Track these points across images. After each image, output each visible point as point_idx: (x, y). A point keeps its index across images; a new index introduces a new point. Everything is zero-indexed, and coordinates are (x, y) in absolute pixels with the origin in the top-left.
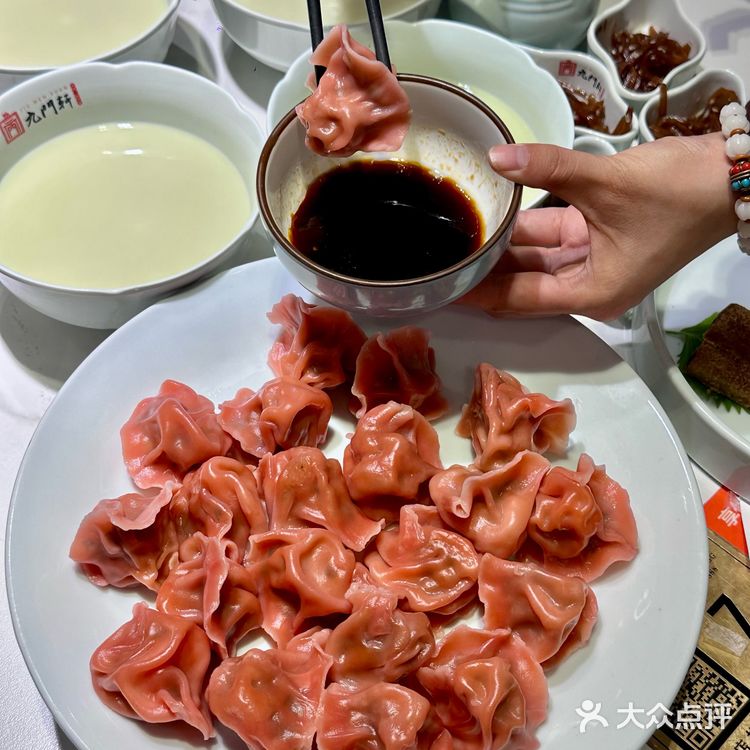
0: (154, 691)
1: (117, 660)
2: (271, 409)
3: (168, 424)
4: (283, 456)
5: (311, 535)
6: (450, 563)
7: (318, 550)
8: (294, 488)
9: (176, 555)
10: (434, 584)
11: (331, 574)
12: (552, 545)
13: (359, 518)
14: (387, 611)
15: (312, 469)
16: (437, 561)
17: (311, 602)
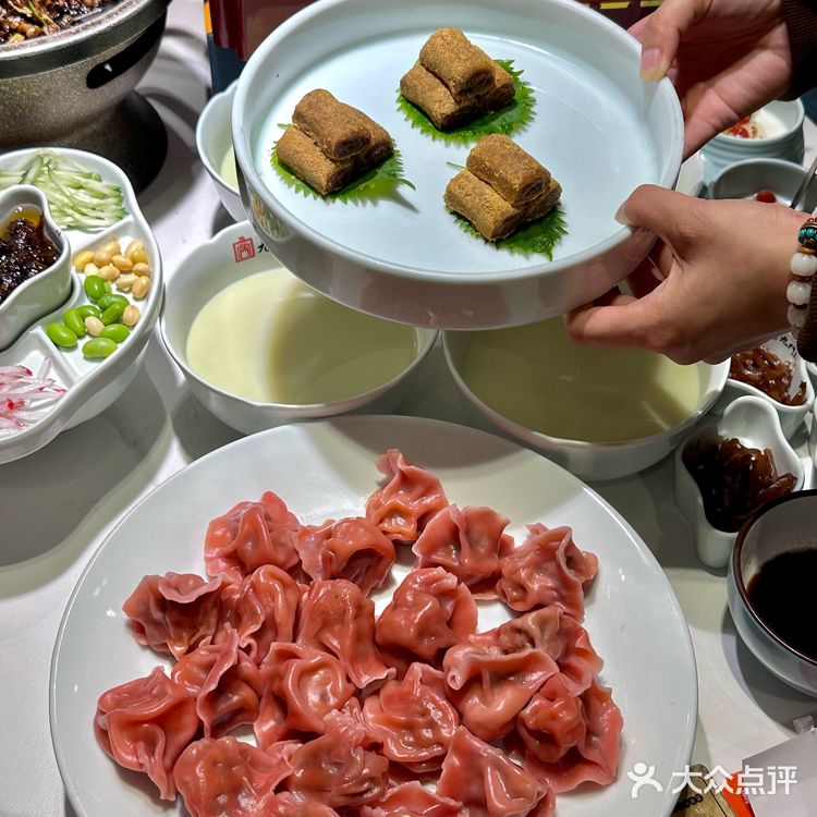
0: (135, 740)
1: (119, 703)
2: (337, 541)
3: (246, 526)
4: (329, 585)
5: (319, 657)
6: (432, 725)
7: (321, 672)
8: (325, 613)
9: (210, 638)
10: (411, 739)
11: (324, 697)
12: (534, 744)
13: (372, 659)
14: (350, 743)
15: (344, 601)
16: (420, 720)
17: (296, 715)
